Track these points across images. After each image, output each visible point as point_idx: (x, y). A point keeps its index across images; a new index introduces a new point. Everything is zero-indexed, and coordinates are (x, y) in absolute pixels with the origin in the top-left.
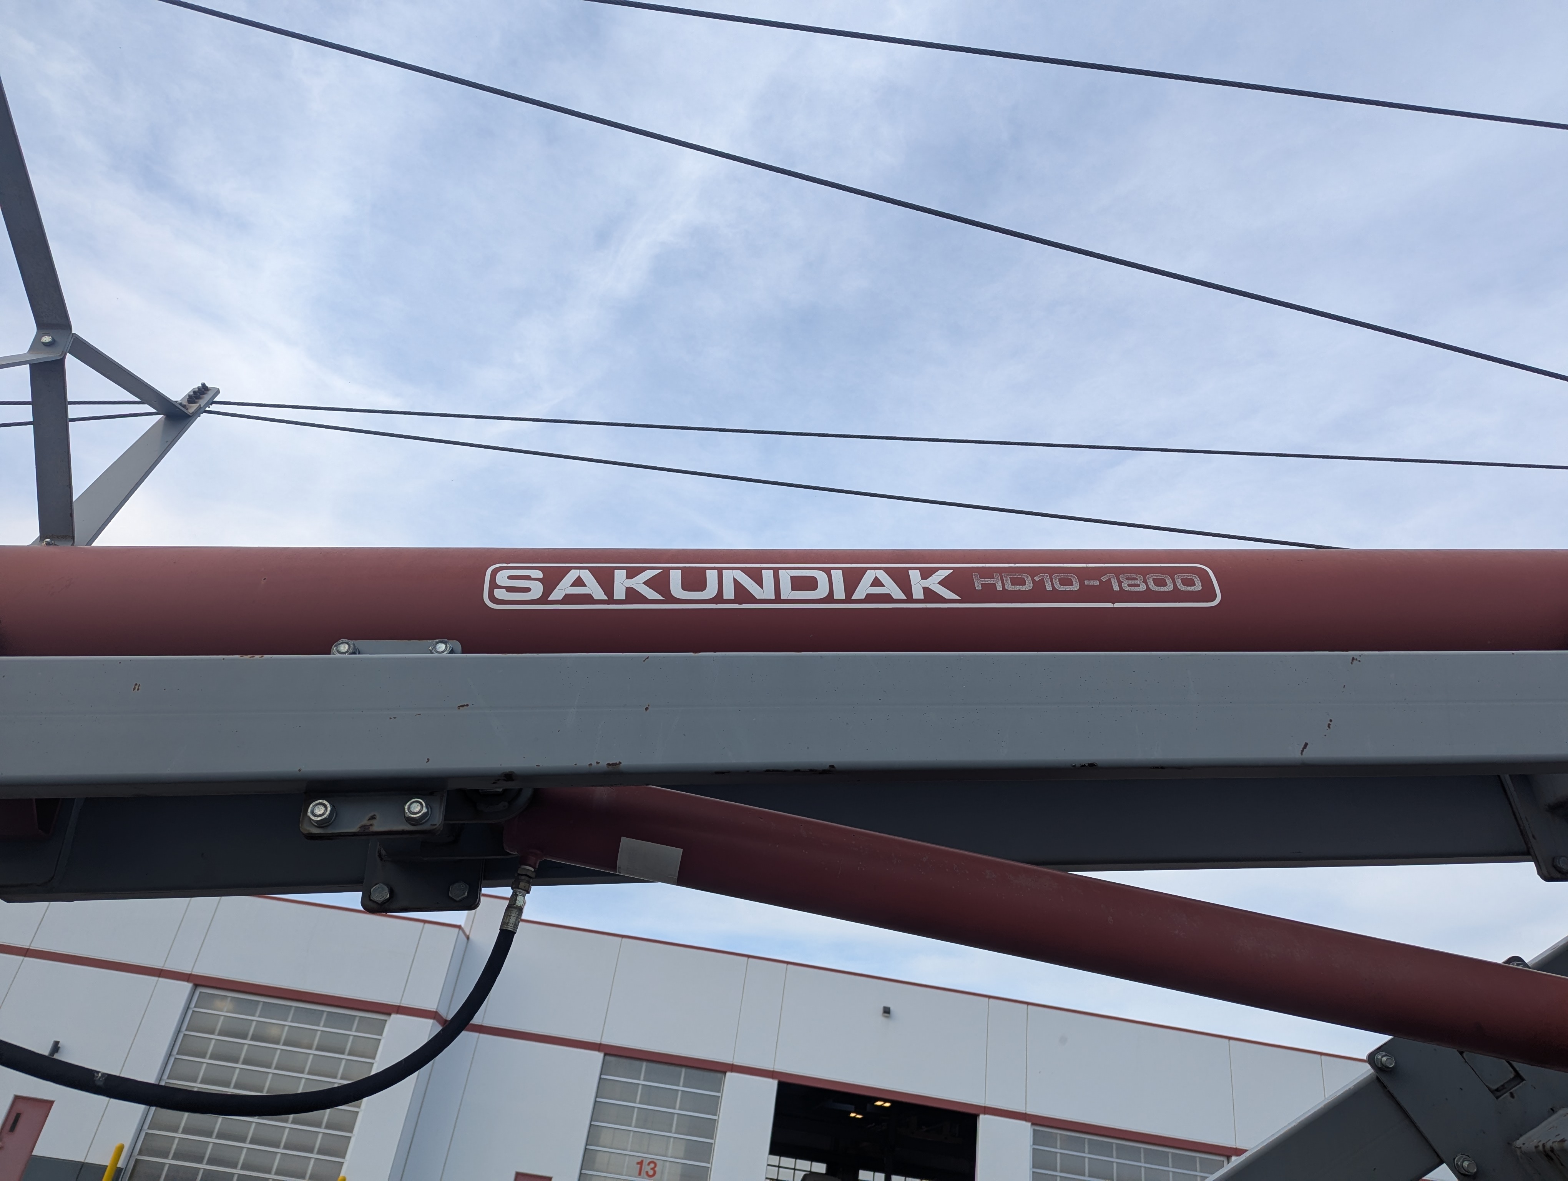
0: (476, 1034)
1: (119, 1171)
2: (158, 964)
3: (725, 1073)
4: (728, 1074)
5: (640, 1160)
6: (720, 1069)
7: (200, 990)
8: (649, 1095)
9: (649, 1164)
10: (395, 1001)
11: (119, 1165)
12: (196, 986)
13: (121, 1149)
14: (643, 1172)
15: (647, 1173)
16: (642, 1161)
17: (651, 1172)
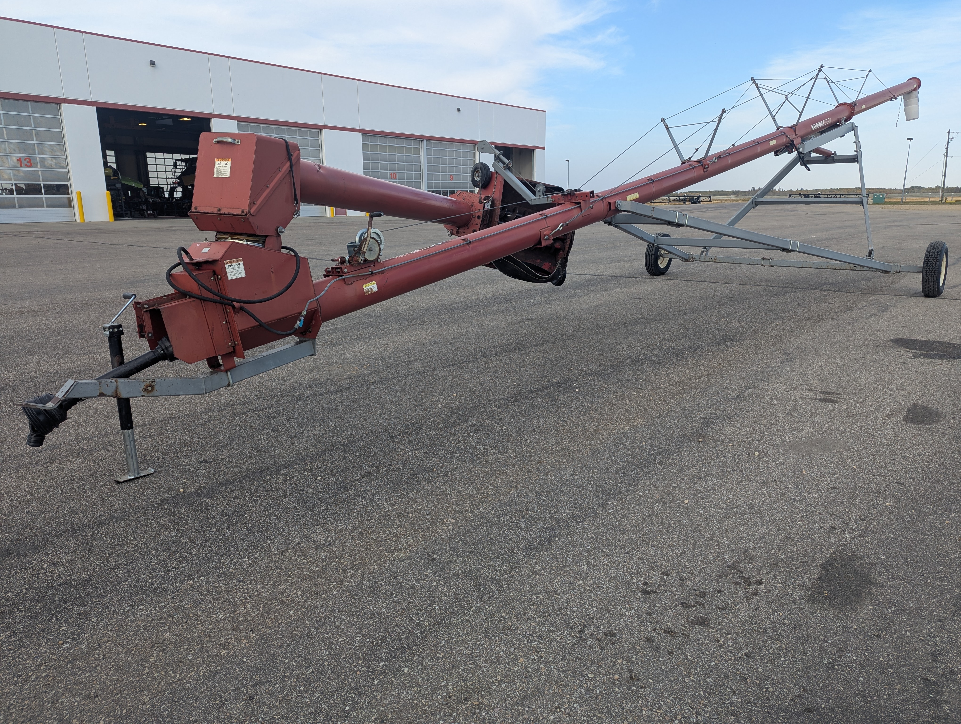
3: (60, 103)
4: (62, 104)
5: (18, 158)
6: (55, 101)
9: (25, 160)
14: (23, 165)
15: (26, 165)
16: (20, 158)
17: (29, 164)
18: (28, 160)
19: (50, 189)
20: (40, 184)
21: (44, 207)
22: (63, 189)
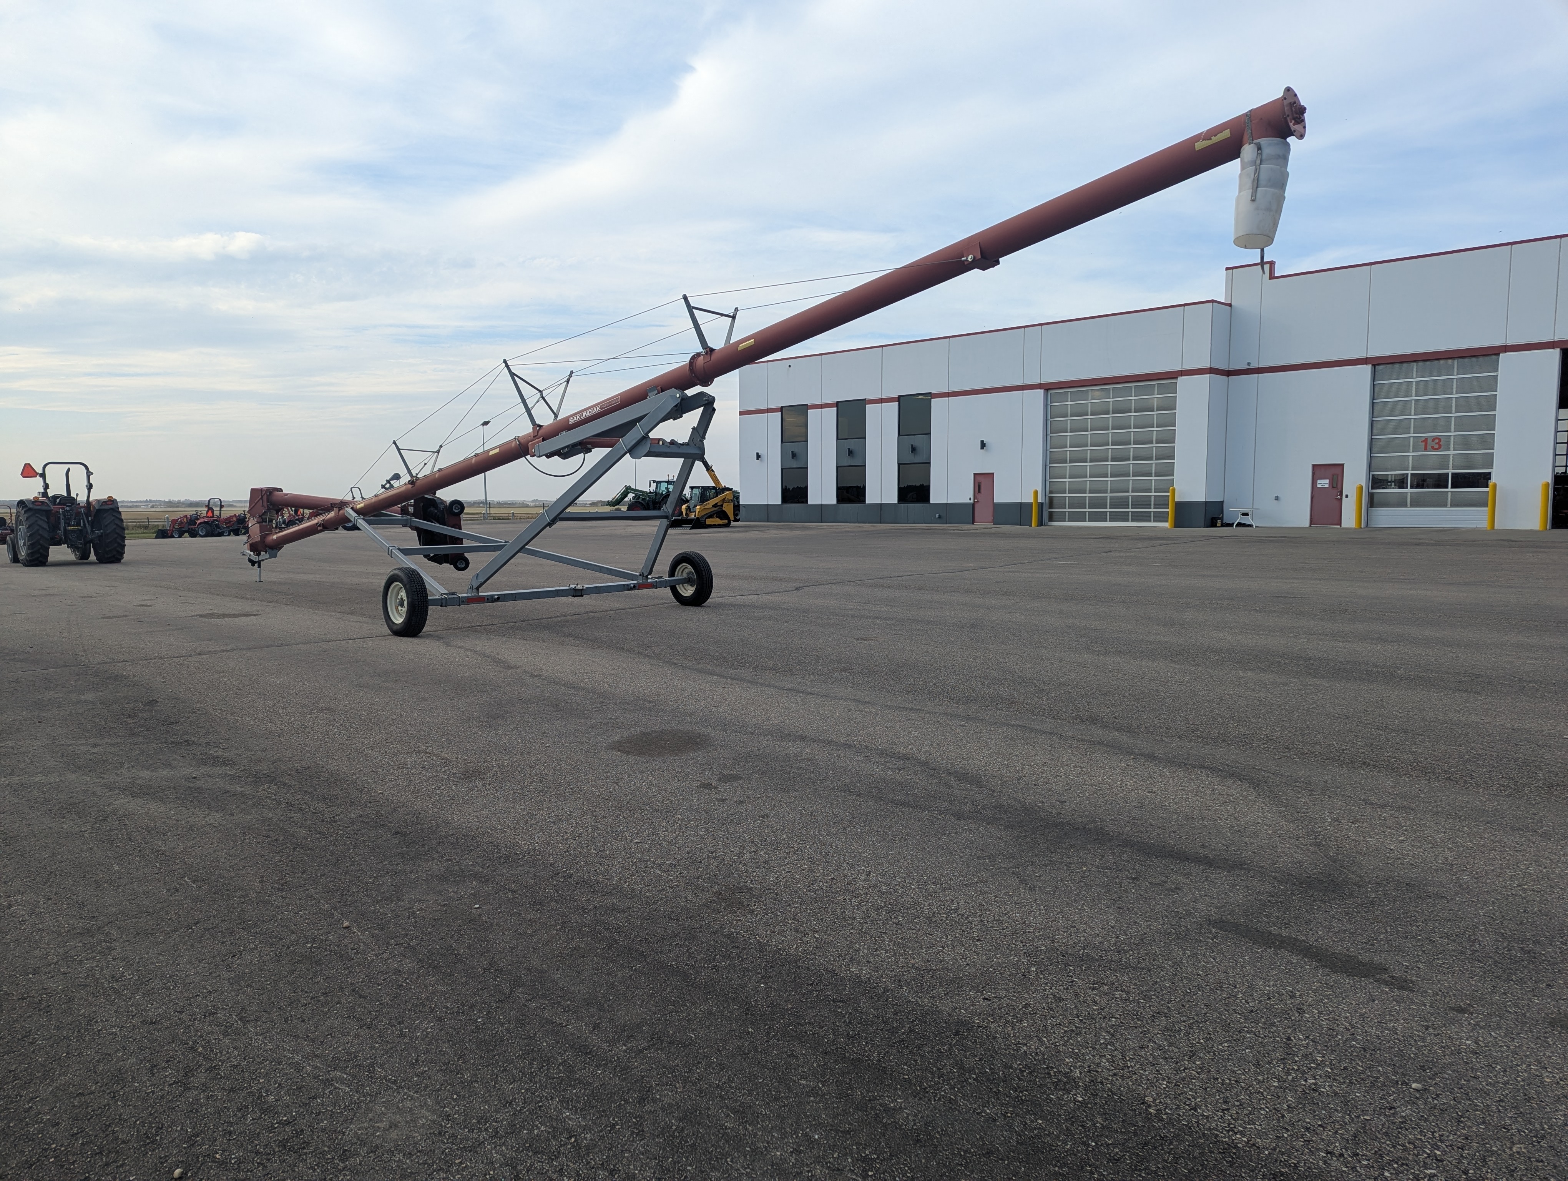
0: (1256, 375)
1: (1041, 506)
2: (1019, 383)
3: (1499, 354)
4: (1501, 355)
5: (1424, 439)
6: (1492, 353)
7: (1050, 392)
8: (1423, 389)
9: (1433, 440)
10: (1178, 368)
11: (1039, 501)
12: (1047, 390)
13: (1036, 492)
14: (1429, 447)
15: (1433, 447)
16: (1426, 439)
17: (1436, 446)
18: (1437, 441)
19: (1461, 481)
20: (1448, 474)
21: (1446, 507)
22: (1482, 480)
